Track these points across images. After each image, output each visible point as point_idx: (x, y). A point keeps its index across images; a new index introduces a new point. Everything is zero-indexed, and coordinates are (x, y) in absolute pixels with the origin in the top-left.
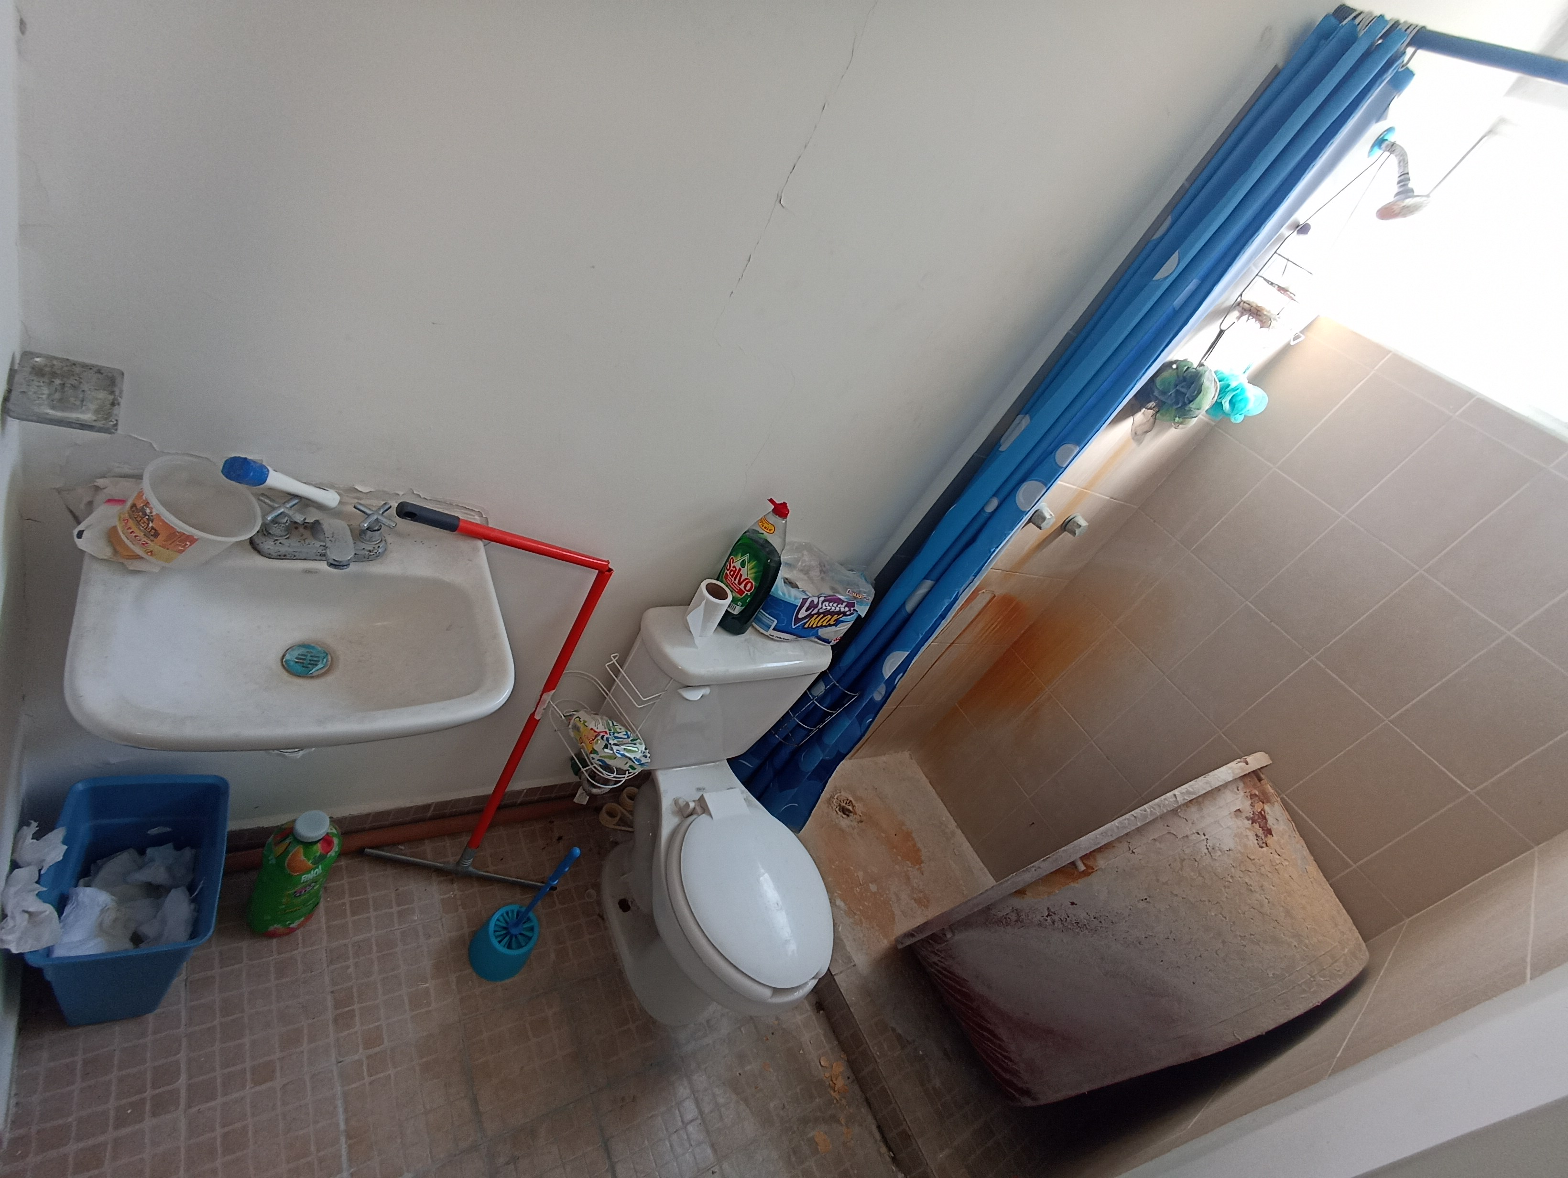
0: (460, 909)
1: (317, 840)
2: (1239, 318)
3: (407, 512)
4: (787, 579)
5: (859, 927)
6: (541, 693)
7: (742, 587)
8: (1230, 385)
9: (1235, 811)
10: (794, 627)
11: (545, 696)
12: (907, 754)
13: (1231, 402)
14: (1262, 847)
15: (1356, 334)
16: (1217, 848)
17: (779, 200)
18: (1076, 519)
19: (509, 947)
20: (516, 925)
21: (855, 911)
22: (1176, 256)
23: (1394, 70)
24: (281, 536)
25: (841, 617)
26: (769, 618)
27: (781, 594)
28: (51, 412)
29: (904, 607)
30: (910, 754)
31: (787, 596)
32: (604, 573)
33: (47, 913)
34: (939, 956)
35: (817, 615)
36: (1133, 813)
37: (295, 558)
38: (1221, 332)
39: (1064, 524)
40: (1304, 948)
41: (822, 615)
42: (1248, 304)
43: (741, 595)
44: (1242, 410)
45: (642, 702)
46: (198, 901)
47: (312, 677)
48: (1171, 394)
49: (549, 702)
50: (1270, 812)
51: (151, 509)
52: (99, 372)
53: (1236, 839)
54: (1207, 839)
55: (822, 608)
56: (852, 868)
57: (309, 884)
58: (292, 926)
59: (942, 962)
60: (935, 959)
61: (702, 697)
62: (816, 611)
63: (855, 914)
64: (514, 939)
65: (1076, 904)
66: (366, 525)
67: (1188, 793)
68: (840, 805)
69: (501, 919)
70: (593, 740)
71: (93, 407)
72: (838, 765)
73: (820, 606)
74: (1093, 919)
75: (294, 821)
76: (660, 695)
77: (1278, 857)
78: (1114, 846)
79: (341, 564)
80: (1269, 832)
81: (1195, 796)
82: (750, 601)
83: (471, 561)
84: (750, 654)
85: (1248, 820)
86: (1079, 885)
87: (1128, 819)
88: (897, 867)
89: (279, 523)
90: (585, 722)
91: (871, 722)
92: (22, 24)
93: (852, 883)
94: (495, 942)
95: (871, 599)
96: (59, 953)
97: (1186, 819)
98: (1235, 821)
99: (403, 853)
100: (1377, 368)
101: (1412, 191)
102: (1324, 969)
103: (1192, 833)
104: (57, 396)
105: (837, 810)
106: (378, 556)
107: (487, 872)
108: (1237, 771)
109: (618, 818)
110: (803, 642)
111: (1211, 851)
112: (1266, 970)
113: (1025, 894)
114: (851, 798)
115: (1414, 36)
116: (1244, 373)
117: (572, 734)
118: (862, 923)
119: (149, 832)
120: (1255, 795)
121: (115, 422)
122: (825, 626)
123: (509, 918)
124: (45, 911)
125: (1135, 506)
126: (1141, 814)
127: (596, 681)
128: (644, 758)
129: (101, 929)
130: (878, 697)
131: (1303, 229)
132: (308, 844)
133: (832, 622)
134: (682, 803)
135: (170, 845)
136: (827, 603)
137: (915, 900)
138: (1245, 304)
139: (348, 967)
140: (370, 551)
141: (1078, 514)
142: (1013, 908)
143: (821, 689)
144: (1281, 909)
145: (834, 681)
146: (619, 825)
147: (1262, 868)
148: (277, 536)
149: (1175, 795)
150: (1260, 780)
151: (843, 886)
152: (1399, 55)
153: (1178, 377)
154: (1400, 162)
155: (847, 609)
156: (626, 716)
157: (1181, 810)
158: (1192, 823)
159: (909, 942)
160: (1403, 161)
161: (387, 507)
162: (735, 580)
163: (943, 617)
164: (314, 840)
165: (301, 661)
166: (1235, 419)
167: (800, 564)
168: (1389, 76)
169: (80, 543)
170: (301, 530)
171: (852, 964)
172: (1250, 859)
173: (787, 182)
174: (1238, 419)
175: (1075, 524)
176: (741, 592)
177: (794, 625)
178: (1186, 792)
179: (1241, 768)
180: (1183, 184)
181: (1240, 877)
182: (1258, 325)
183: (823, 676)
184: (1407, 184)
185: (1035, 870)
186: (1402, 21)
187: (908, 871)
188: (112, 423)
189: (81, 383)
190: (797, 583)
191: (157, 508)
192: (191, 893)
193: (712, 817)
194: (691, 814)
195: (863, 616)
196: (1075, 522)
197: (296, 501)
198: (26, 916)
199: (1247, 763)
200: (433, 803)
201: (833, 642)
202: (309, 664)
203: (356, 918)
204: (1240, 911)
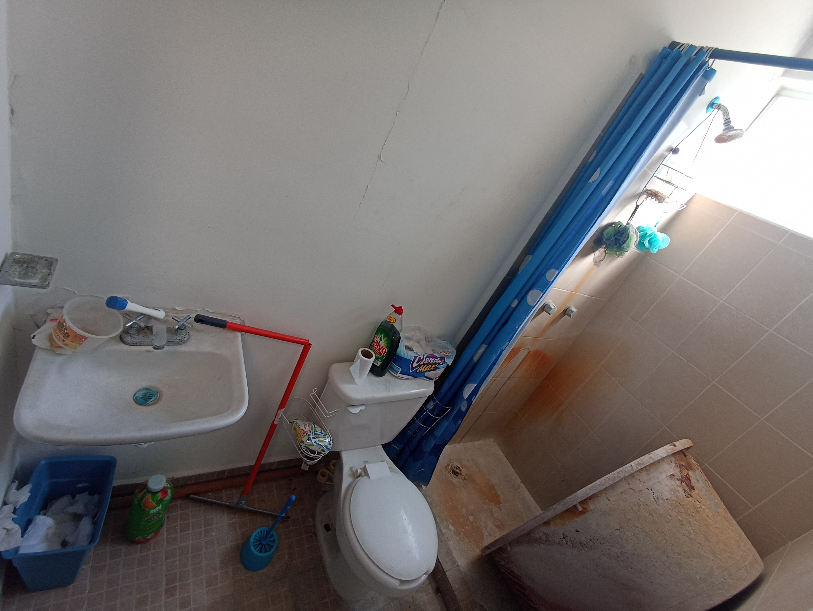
0: (238, 529)
1: (159, 490)
2: (646, 198)
3: (200, 319)
4: (407, 346)
5: (462, 542)
6: (277, 410)
7: (381, 351)
8: (647, 233)
9: (670, 475)
10: (411, 372)
11: (279, 412)
12: (492, 440)
13: (649, 242)
14: (688, 497)
15: (717, 202)
16: (660, 498)
17: (379, 158)
18: (571, 308)
19: (261, 552)
20: (265, 539)
21: (460, 532)
22: (598, 171)
23: (704, 70)
24: (134, 334)
25: (437, 366)
26: (397, 368)
27: (403, 354)
28: (18, 280)
29: (473, 359)
30: (493, 440)
31: (406, 354)
32: (307, 346)
33: (16, 529)
34: (504, 561)
35: (423, 365)
36: (607, 476)
37: (141, 345)
38: (637, 206)
39: (564, 311)
40: (719, 561)
41: (426, 365)
42: (650, 191)
43: (380, 356)
44: (656, 245)
45: (327, 415)
46: (95, 524)
47: (148, 405)
48: (612, 240)
49: (282, 415)
50: (692, 475)
51: (66, 323)
52: (46, 260)
53: (671, 492)
54: (654, 492)
55: (425, 361)
56: (459, 506)
57: (155, 515)
58: (148, 537)
59: (506, 565)
60: (503, 563)
61: (360, 411)
62: (422, 363)
63: (460, 534)
64: (263, 547)
65: (579, 532)
66: (176, 327)
67: (639, 464)
68: (452, 470)
69: (258, 535)
70: (302, 435)
71: (39, 276)
72: (444, 447)
73: (424, 360)
74: (589, 541)
75: (148, 481)
76: (338, 410)
77: (698, 503)
78: (598, 496)
79: (159, 347)
80: (692, 488)
81: (643, 466)
82: (385, 359)
83: (233, 343)
84: (387, 387)
85: (679, 480)
86: (579, 520)
87: (605, 480)
88: (485, 506)
89: (133, 328)
90: (299, 425)
91: (461, 423)
92: (12, 112)
93: (459, 516)
94: (253, 549)
95: (454, 355)
96: (22, 551)
97: (640, 480)
98: (670, 481)
99: (210, 498)
100: (730, 220)
101: (733, 127)
102: (732, 575)
103: (644, 488)
104: (23, 272)
105: (451, 472)
106: (184, 342)
107: (255, 508)
108: (669, 451)
109: (327, 477)
110: (418, 380)
111: (656, 500)
112: (695, 574)
113: (550, 524)
114: (459, 466)
115: (712, 53)
116: (655, 226)
117: (293, 432)
118: (464, 540)
119: (78, 486)
120: (683, 465)
121: (48, 283)
122: (429, 371)
123: (261, 534)
124: (15, 529)
125: (605, 300)
126: (612, 477)
127: (308, 403)
128: (329, 445)
129: (47, 539)
130: (463, 409)
131: (675, 151)
132: (154, 493)
133: (432, 368)
134: (354, 470)
135: (87, 493)
136: (428, 359)
137: (496, 526)
138: (648, 191)
139: (176, 561)
140: (180, 340)
141: (572, 305)
142: (543, 533)
143: (431, 405)
144: (702, 536)
145: (437, 401)
146: (328, 482)
147: (689, 510)
148: (132, 334)
149: (631, 465)
150: (685, 456)
151: (454, 517)
152: (705, 63)
153: (615, 231)
154: (724, 114)
155: (440, 361)
156: (323, 422)
157: (637, 474)
158: (644, 483)
159: (488, 552)
160: (726, 112)
161: (189, 317)
162: (377, 348)
163: (494, 364)
164: (157, 491)
165: (144, 397)
166: (653, 251)
167: (414, 338)
168: (701, 73)
169: (34, 341)
170: (146, 330)
171: (457, 565)
172: (681, 505)
173: (382, 149)
174: (655, 251)
175: (570, 311)
176: (380, 354)
177: (411, 371)
178: (638, 463)
179: (671, 449)
180: (600, 134)
181: (675, 516)
182: (657, 202)
183: (430, 398)
184: (729, 124)
185: (554, 510)
186: (705, 47)
187: (492, 508)
188: (46, 284)
189: (36, 265)
190: (413, 348)
191: (69, 323)
192: (93, 520)
193: (370, 478)
194: (359, 476)
195: (450, 365)
196: (570, 310)
197: (143, 316)
198: (5, 531)
199: (675, 446)
200: (227, 469)
201: (434, 379)
202: (148, 398)
203: (182, 533)
204: (676, 537)
